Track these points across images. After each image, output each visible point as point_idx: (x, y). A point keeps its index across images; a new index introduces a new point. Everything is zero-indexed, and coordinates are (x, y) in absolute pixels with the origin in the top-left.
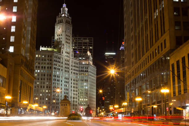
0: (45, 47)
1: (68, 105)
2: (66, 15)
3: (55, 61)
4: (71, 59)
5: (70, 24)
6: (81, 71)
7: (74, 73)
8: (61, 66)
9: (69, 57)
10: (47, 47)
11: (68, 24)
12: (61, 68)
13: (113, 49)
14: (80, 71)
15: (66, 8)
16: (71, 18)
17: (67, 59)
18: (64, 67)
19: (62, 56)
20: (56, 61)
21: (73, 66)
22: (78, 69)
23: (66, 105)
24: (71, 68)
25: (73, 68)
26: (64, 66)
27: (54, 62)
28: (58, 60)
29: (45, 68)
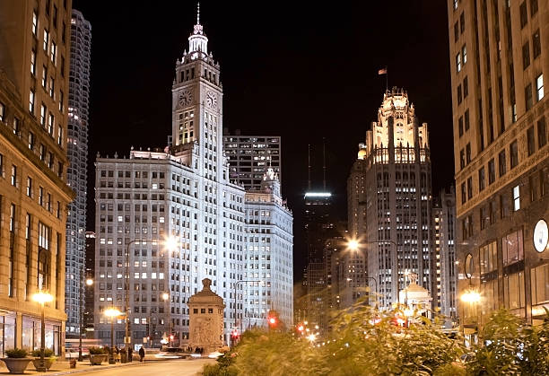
0: (145, 150)
1: (216, 310)
2: (203, 56)
3: (174, 189)
4: (222, 187)
5: (216, 84)
6: (251, 222)
7: (232, 227)
8: (193, 204)
9: (215, 180)
10: (152, 151)
11: (208, 82)
12: (193, 211)
13: (324, 182)
14: (249, 221)
15: (203, 35)
16: (218, 66)
17: (210, 186)
18: (200, 206)
19: (194, 176)
20: (178, 191)
21: (228, 205)
22: (242, 215)
23: (211, 310)
24: (221, 210)
25: (229, 212)
26: (202, 204)
27: (173, 191)
28: (183, 186)
29: (145, 209)
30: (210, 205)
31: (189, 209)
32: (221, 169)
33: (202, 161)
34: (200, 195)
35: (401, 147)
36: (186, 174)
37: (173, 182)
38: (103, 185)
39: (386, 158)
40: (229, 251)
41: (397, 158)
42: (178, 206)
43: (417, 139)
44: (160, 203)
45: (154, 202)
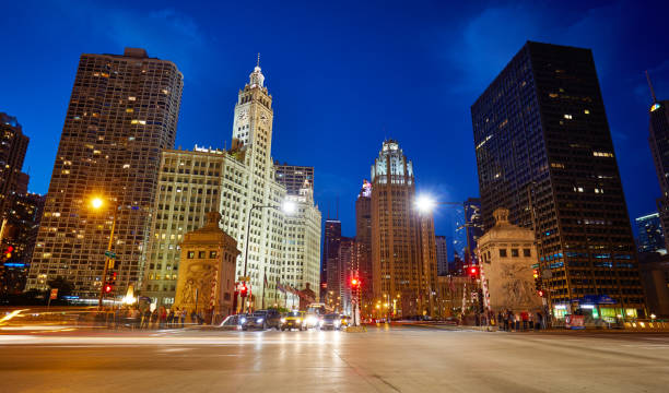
4: (268, 183)
8: (243, 192)
9: (263, 177)
12: (243, 198)
17: (258, 181)
18: (249, 195)
19: (246, 171)
20: (231, 179)
24: (267, 200)
26: (251, 193)
27: (226, 179)
28: (235, 177)
29: (200, 191)
30: (257, 196)
31: (239, 196)
32: (268, 171)
33: (253, 161)
34: (250, 187)
35: (395, 175)
36: (238, 167)
37: (226, 172)
38: (166, 170)
39: (385, 182)
40: (270, 241)
41: (393, 182)
42: (230, 192)
43: (406, 172)
44: (214, 187)
45: (209, 187)
